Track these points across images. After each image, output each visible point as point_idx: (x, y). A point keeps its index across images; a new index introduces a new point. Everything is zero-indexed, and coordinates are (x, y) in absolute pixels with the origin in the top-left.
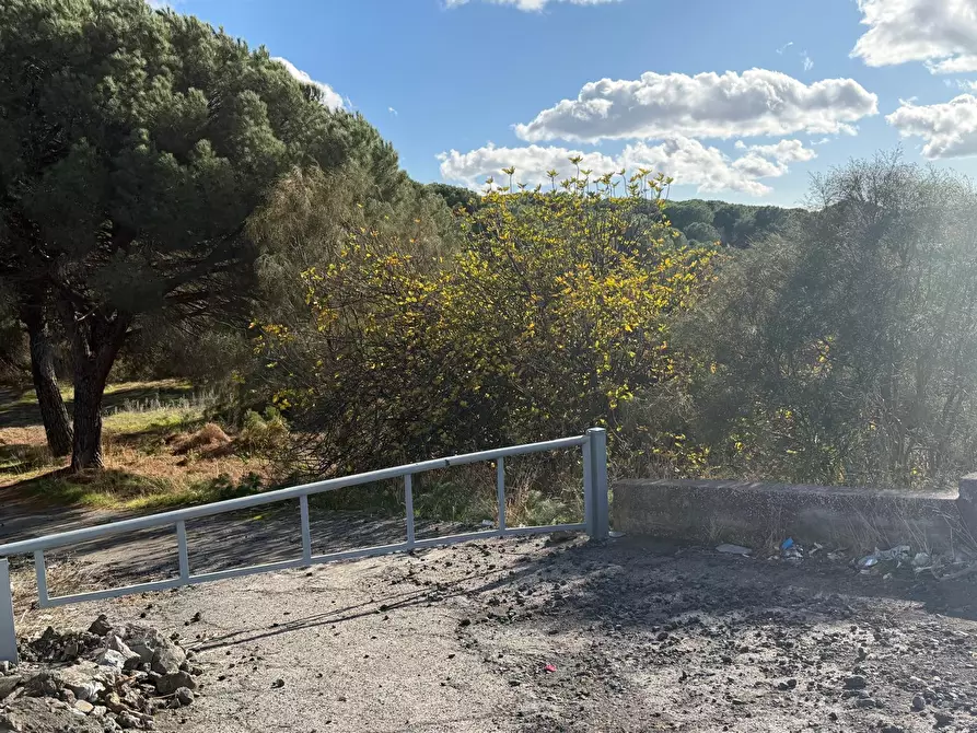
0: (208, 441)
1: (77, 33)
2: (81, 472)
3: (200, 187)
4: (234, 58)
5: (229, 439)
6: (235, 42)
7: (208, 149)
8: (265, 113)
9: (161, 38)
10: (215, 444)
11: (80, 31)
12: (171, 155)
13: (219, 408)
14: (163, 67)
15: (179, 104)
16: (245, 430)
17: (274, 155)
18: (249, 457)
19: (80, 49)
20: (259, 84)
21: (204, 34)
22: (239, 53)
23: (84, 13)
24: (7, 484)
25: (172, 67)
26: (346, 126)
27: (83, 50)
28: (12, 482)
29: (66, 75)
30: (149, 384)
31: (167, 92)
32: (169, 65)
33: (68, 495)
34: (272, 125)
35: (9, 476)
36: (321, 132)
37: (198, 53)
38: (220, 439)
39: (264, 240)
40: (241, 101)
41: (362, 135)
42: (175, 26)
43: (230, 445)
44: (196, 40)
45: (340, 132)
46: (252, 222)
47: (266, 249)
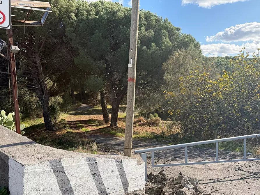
0: (140, 121)
1: (123, 17)
2: (113, 127)
3: (152, 55)
4: (159, 21)
5: (145, 121)
6: (159, 17)
7: (154, 45)
8: (167, 35)
9: (142, 17)
10: (142, 122)
11: (124, 16)
12: (145, 47)
13: (141, 113)
14: (142, 25)
15: (147, 33)
16: (149, 119)
17: (170, 46)
18: (151, 126)
19: (123, 21)
20: (166, 28)
21: (152, 15)
22: (160, 20)
23: (124, 12)
24: (96, 129)
25: (145, 25)
26: (187, 38)
27: (124, 21)
28: (97, 129)
29: (121, 27)
30: (122, 106)
31: (144, 31)
32: (144, 24)
33: (112, 133)
34: (169, 38)
35: (96, 127)
36: (182, 40)
37: (151, 20)
38: (143, 121)
39: (167, 69)
40: (162, 32)
41: (192, 40)
42: (145, 14)
43: (146, 123)
44: (150, 17)
45: (186, 40)
46: (164, 64)
47: (167, 71)
